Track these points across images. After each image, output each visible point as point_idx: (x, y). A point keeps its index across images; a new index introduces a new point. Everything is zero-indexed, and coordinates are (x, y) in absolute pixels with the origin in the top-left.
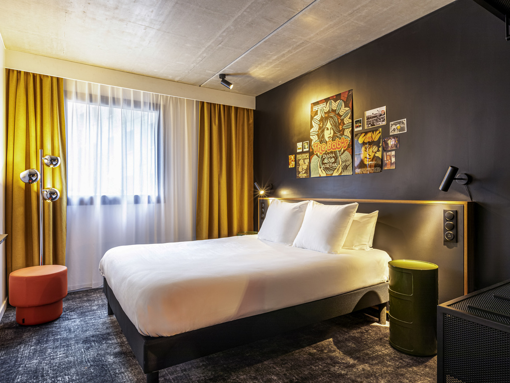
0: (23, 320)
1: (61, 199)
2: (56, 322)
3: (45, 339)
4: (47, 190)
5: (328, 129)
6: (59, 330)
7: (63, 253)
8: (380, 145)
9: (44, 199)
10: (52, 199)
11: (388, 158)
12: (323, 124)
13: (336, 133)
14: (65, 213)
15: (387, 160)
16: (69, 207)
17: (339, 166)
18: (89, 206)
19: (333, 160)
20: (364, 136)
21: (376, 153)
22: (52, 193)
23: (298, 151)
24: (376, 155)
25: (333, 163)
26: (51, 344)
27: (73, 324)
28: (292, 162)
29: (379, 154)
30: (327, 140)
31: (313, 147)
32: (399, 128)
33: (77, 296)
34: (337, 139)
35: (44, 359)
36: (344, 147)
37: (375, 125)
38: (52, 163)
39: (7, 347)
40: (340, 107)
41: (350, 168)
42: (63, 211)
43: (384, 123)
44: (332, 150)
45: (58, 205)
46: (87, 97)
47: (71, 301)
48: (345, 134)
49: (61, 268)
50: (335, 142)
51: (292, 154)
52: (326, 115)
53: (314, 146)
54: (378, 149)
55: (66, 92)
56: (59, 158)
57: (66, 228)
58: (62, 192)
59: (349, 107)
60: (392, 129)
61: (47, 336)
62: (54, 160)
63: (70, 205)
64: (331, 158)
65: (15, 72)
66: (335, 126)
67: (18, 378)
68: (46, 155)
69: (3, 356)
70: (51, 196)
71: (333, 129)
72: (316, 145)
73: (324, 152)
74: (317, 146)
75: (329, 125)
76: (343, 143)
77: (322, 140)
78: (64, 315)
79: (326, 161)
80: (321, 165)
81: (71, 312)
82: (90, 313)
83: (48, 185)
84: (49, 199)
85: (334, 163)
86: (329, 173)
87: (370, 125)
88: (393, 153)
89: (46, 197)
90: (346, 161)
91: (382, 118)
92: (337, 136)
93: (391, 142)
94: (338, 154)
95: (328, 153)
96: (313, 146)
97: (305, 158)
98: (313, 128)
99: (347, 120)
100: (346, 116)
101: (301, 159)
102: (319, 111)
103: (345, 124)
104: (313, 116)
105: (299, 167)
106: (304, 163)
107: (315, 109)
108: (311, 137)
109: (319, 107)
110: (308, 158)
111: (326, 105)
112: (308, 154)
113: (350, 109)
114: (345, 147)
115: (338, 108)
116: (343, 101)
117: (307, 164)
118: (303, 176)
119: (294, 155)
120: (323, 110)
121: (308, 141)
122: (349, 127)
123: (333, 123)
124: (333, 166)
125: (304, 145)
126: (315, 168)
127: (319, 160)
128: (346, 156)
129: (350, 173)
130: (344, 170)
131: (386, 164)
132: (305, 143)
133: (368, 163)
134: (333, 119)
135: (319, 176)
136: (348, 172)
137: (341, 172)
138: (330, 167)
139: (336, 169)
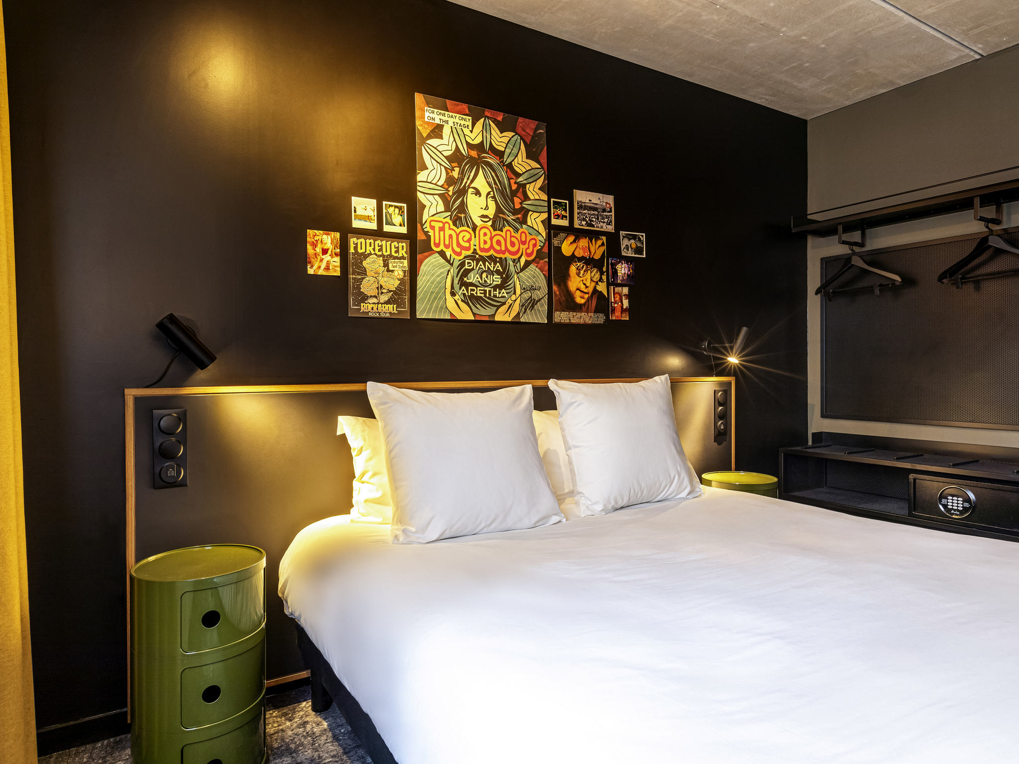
5: (478, 193)
8: (604, 269)
11: (618, 297)
12: (462, 173)
13: (504, 213)
15: (615, 302)
17: (514, 297)
19: (497, 280)
20: (574, 241)
21: (597, 283)
23: (356, 224)
24: (599, 288)
25: (495, 288)
28: (327, 258)
29: (602, 287)
31: (427, 228)
32: (634, 246)
34: (507, 228)
37: (593, 226)
40: (515, 151)
41: (543, 307)
44: (492, 252)
48: (529, 223)
50: (503, 234)
51: (327, 228)
53: (433, 228)
54: (601, 278)
59: (538, 162)
64: (490, 272)
72: (437, 225)
73: (469, 253)
76: (524, 243)
77: (460, 216)
79: (473, 278)
85: (500, 287)
86: (484, 311)
87: (584, 223)
88: (625, 290)
90: (532, 289)
91: (607, 217)
92: (507, 222)
93: (623, 270)
94: (512, 268)
95: (483, 260)
96: (427, 225)
97: (391, 256)
98: (426, 172)
99: (535, 191)
100: (531, 180)
101: (373, 252)
102: (446, 131)
103: (530, 199)
104: (425, 135)
105: (359, 277)
106: (388, 270)
107: (432, 115)
108: (419, 195)
109: (446, 118)
110: (403, 258)
111: (473, 125)
112: (404, 244)
113: (542, 168)
114: (528, 255)
115: (508, 151)
116: (521, 138)
117: (401, 277)
118: (379, 311)
119: (338, 235)
120: (460, 132)
121: (405, 205)
122: (540, 209)
123: (495, 183)
124: (495, 296)
125: (384, 211)
126: (432, 293)
127: (449, 271)
128: (534, 277)
129: (542, 318)
130: (526, 310)
131: (613, 310)
132: (391, 206)
133: (583, 301)
134: (494, 171)
135: (448, 317)
136: (536, 315)
137: (518, 314)
138: (485, 296)
139: (504, 303)
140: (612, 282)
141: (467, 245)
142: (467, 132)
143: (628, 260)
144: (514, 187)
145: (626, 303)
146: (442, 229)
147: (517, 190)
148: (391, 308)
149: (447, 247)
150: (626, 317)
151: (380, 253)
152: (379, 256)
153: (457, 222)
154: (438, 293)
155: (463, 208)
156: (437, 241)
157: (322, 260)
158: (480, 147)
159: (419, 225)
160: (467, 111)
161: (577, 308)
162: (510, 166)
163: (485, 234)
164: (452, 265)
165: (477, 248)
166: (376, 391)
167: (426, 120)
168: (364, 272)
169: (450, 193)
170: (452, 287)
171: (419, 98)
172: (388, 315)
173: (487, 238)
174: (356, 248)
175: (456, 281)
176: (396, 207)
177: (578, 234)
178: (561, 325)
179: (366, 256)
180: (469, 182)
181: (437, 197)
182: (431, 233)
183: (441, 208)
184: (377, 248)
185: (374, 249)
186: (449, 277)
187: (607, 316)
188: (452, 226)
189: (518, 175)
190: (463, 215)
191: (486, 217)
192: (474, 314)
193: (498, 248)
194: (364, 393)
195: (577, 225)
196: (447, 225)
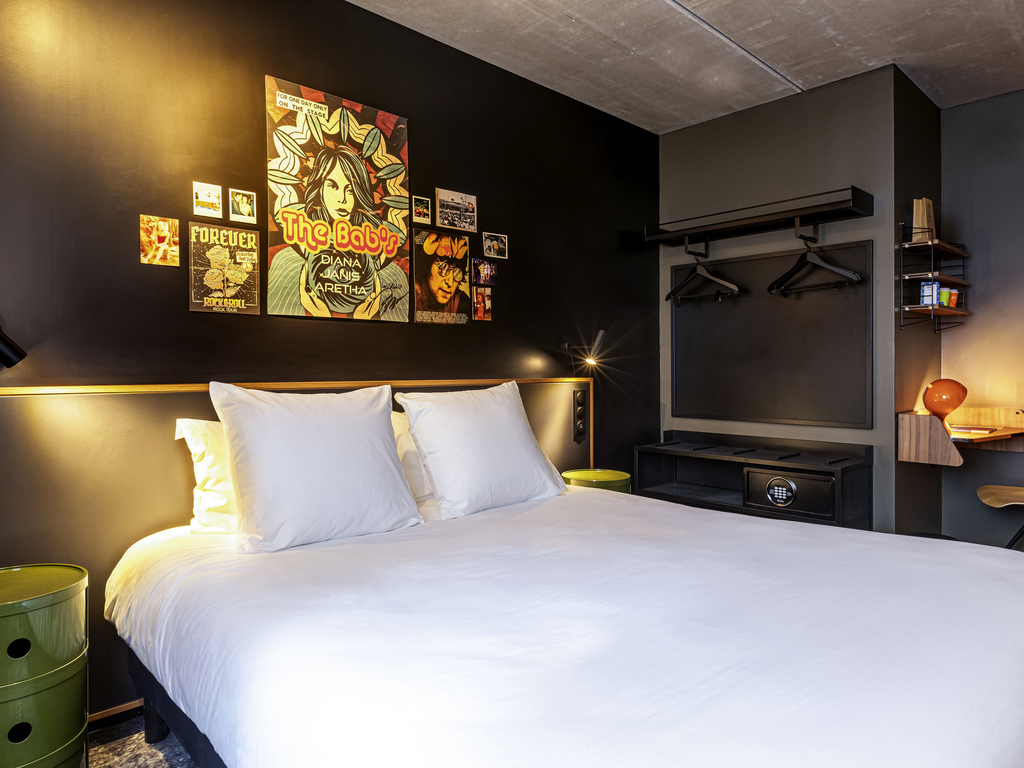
5: (335, 185)
8: (467, 269)
11: (480, 298)
12: (318, 164)
13: (363, 208)
15: (478, 303)
17: (373, 295)
19: (356, 277)
20: (436, 240)
21: (459, 283)
23: (198, 211)
24: (461, 288)
25: (354, 285)
28: (164, 246)
29: (464, 288)
31: (279, 220)
32: (496, 247)
34: (367, 223)
37: (456, 226)
40: (375, 144)
41: (404, 305)
43: (473, 229)
44: (350, 248)
51: (164, 214)
52: (330, 144)
54: (464, 278)
59: (399, 158)
60: (487, 246)
72: (291, 217)
73: (326, 247)
76: (384, 240)
77: (315, 208)
86: (341, 309)
87: (446, 222)
88: (488, 291)
93: (485, 270)
94: (372, 265)
96: (279, 216)
97: (238, 247)
98: (278, 160)
99: (395, 187)
100: (391, 176)
101: (217, 243)
102: (300, 118)
103: (390, 195)
104: (276, 121)
105: (202, 269)
106: (235, 263)
107: (284, 100)
108: (270, 183)
109: (301, 105)
110: (252, 250)
111: (330, 115)
112: (253, 235)
113: (403, 163)
114: (389, 252)
115: (367, 144)
116: (381, 132)
117: (250, 270)
118: (225, 305)
119: (177, 222)
120: (316, 121)
121: (254, 194)
122: (401, 206)
123: (354, 176)
124: (353, 293)
125: (231, 199)
126: (285, 288)
127: (304, 265)
128: (395, 275)
129: (403, 317)
130: (386, 308)
131: (476, 310)
132: (238, 194)
133: (445, 301)
134: (352, 164)
135: (302, 314)
136: (397, 314)
137: (379, 312)
138: (343, 293)
139: (363, 301)
140: (475, 283)
141: (323, 239)
142: (323, 120)
143: (491, 261)
144: (374, 181)
145: (488, 304)
146: (296, 221)
147: (377, 185)
148: (239, 303)
149: (301, 240)
150: (488, 318)
151: (226, 244)
152: (225, 247)
153: (312, 214)
154: (291, 289)
155: (319, 200)
156: (290, 234)
157: (157, 249)
158: (337, 138)
159: (270, 216)
160: (324, 100)
161: (440, 307)
162: (369, 160)
163: (343, 229)
164: (307, 259)
165: (334, 243)
166: (220, 392)
167: (278, 105)
168: (207, 264)
169: (305, 184)
170: (307, 283)
171: (270, 82)
172: (235, 311)
173: (345, 233)
174: (198, 237)
175: (311, 276)
176: (244, 195)
177: (441, 233)
178: (423, 325)
179: (210, 246)
180: (325, 173)
181: (290, 187)
182: (284, 225)
183: (295, 198)
184: (222, 238)
185: (219, 239)
186: (304, 271)
187: (470, 316)
188: (307, 219)
189: (378, 170)
190: (319, 208)
191: (344, 211)
192: (331, 312)
193: (357, 244)
194: (206, 394)
195: (439, 223)
196: (301, 217)
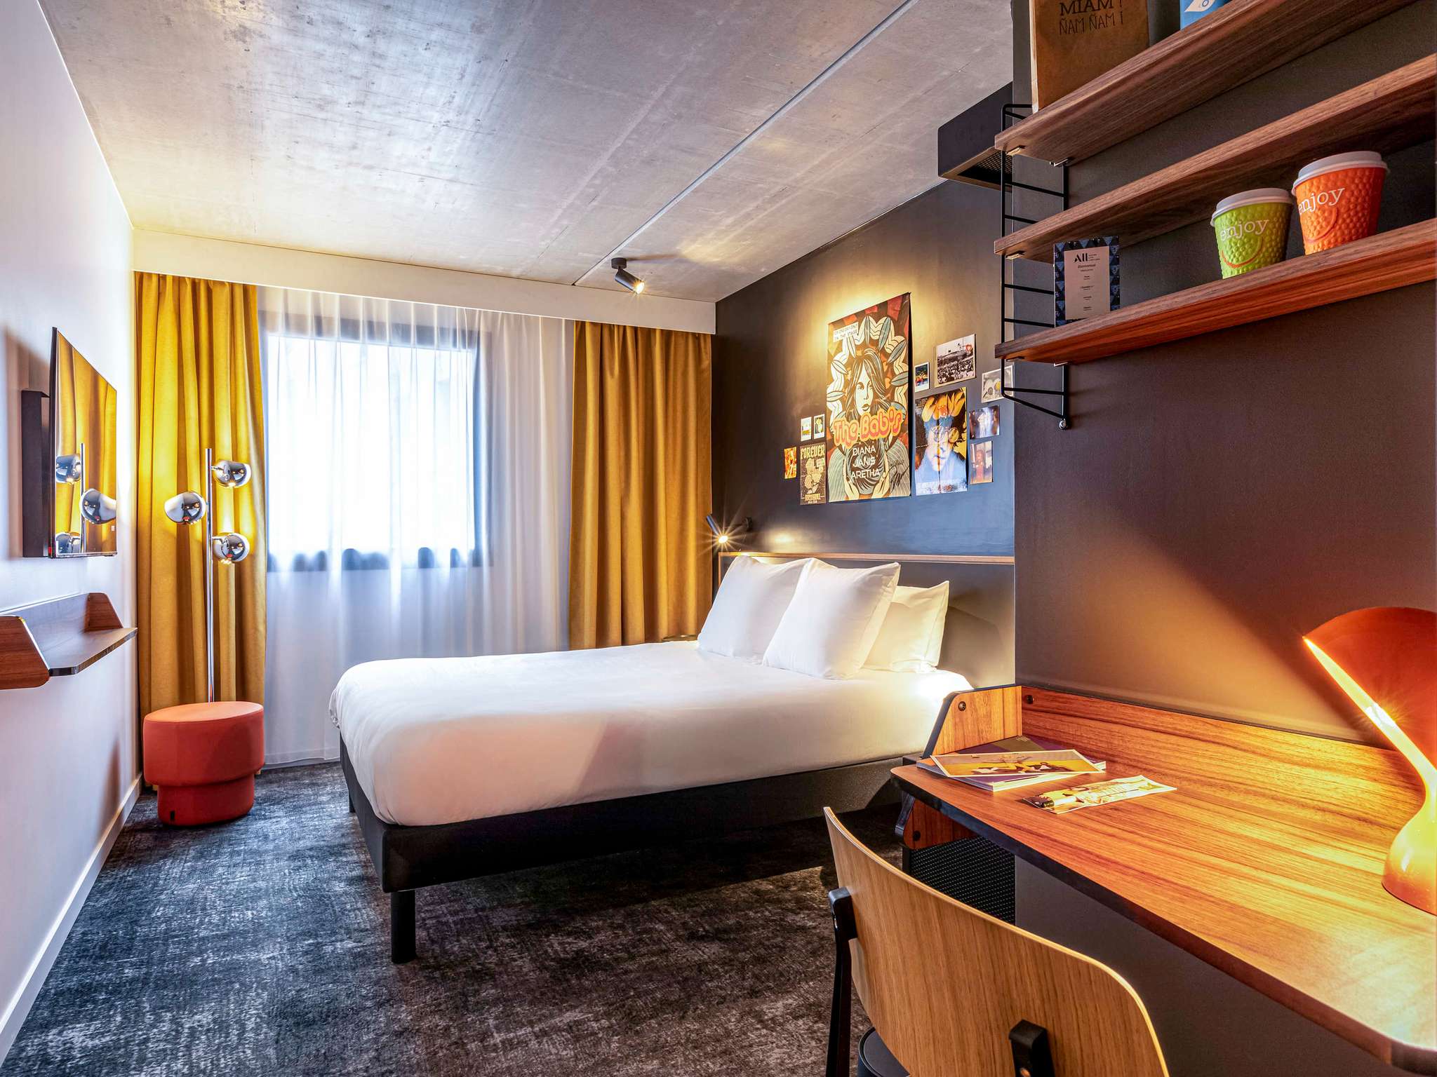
0: (172, 814)
1: (253, 556)
2: (240, 823)
3: (214, 851)
4: (223, 538)
5: (862, 387)
6: (244, 836)
7: (260, 675)
8: (964, 426)
9: (216, 558)
10: (234, 558)
11: (980, 455)
12: (853, 375)
13: (878, 397)
14: (263, 587)
15: (977, 463)
16: (272, 575)
17: (884, 475)
18: (315, 574)
19: (872, 461)
20: (934, 403)
21: (955, 444)
22: (233, 545)
23: (805, 438)
24: (957, 449)
25: (873, 468)
26: (225, 859)
27: (273, 827)
28: (792, 466)
30: (861, 413)
31: (833, 429)
32: (999, 386)
33: (290, 775)
34: (881, 410)
35: (208, 883)
36: (895, 431)
37: (953, 379)
38: (232, 478)
39: (140, 862)
40: (887, 333)
41: (906, 481)
42: (258, 584)
43: (971, 374)
44: (870, 437)
45: (247, 570)
46: (310, 323)
47: (275, 785)
48: (896, 400)
49: (250, 708)
50: (877, 417)
51: (790, 446)
52: (859, 353)
53: (835, 428)
54: (960, 437)
55: (263, 314)
56: (247, 466)
57: (265, 622)
58: (255, 542)
59: (903, 335)
60: (986, 390)
61: (219, 846)
62: (238, 471)
63: (275, 570)
64: (868, 455)
65: (155, 279)
66: (877, 379)
67: (158, 911)
68: (220, 460)
69: (130, 876)
70: (231, 552)
71: (872, 386)
72: (838, 425)
73: (855, 442)
74: (841, 427)
75: (864, 378)
76: (891, 420)
77: (850, 412)
78: (257, 810)
79: (858, 463)
80: (849, 472)
81: (274, 805)
82: (314, 807)
83: (226, 525)
84: (227, 557)
85: (875, 467)
86: (866, 491)
87: (944, 379)
88: (988, 445)
89: (220, 553)
90: (898, 463)
91: (968, 362)
92: (881, 404)
93: (985, 420)
94: (883, 448)
95: (863, 445)
99: (899, 366)
100: (897, 356)
104: (833, 354)
107: (837, 335)
109: (844, 333)
113: (905, 338)
122: (903, 382)
124: (873, 476)
125: (815, 424)
126: (836, 481)
127: (844, 460)
128: (899, 451)
129: (907, 491)
130: (894, 485)
131: (975, 472)
132: (817, 419)
133: (940, 468)
134: (872, 362)
135: (844, 499)
136: (903, 489)
137: (890, 490)
138: (866, 477)
139: (878, 482)
153: (849, 417)
154: (839, 480)
155: (854, 404)
157: (790, 468)
160: (856, 319)
164: (845, 455)
167: (834, 341)
169: (846, 395)
170: (847, 474)
175: (848, 468)
176: (819, 418)
180: (857, 379)
186: (844, 466)
190: (852, 410)
191: (867, 405)
192: (860, 495)
195: (937, 384)
